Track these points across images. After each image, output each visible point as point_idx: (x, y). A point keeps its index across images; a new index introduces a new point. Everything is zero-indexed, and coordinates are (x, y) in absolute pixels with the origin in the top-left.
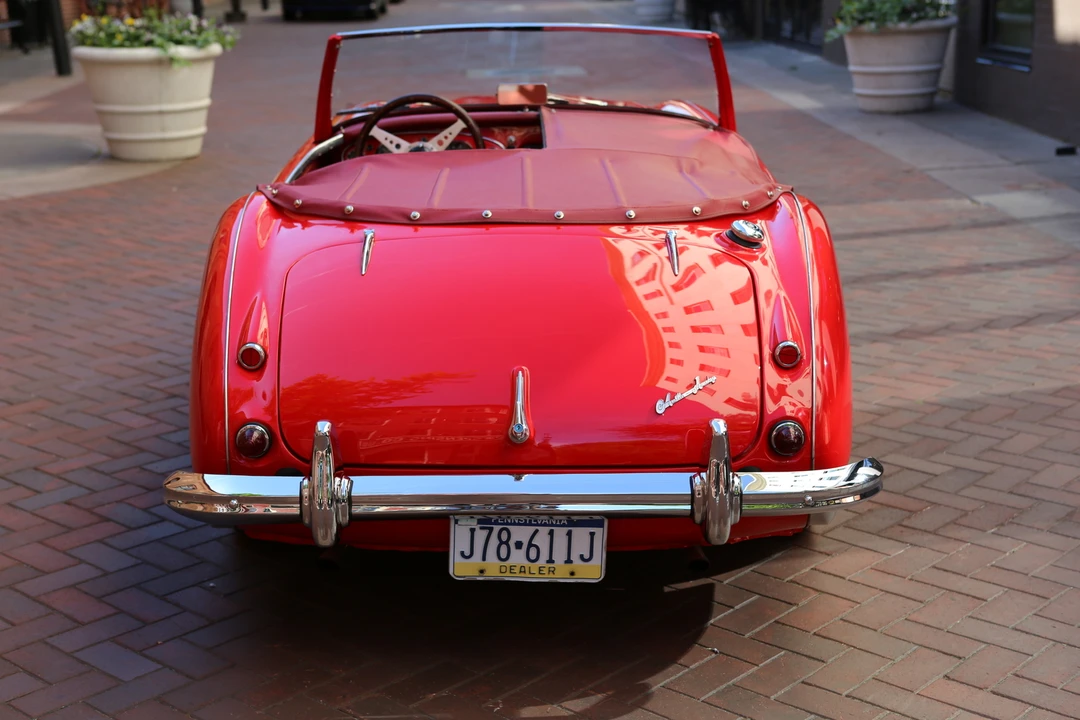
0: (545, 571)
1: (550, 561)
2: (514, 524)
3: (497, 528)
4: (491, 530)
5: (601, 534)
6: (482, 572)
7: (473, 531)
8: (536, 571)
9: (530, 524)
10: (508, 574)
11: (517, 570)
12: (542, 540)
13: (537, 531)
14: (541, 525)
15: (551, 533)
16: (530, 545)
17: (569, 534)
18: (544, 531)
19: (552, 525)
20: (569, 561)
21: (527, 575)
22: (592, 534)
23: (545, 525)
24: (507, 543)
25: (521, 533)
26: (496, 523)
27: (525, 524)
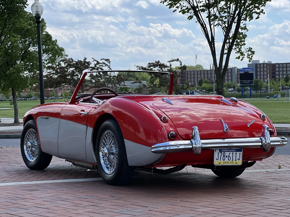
0: (232, 162)
1: (233, 160)
2: (226, 151)
3: (223, 152)
4: (222, 153)
5: (241, 153)
6: (220, 163)
7: (218, 153)
8: (230, 163)
9: (229, 151)
10: (225, 164)
11: (226, 163)
12: (231, 155)
13: (230, 153)
14: (231, 152)
15: (233, 153)
16: (229, 156)
17: (236, 153)
18: (231, 153)
19: (233, 151)
20: (236, 160)
21: (228, 164)
22: (240, 153)
23: (232, 151)
24: (224, 156)
25: (227, 154)
26: (223, 151)
27: (228, 151)
